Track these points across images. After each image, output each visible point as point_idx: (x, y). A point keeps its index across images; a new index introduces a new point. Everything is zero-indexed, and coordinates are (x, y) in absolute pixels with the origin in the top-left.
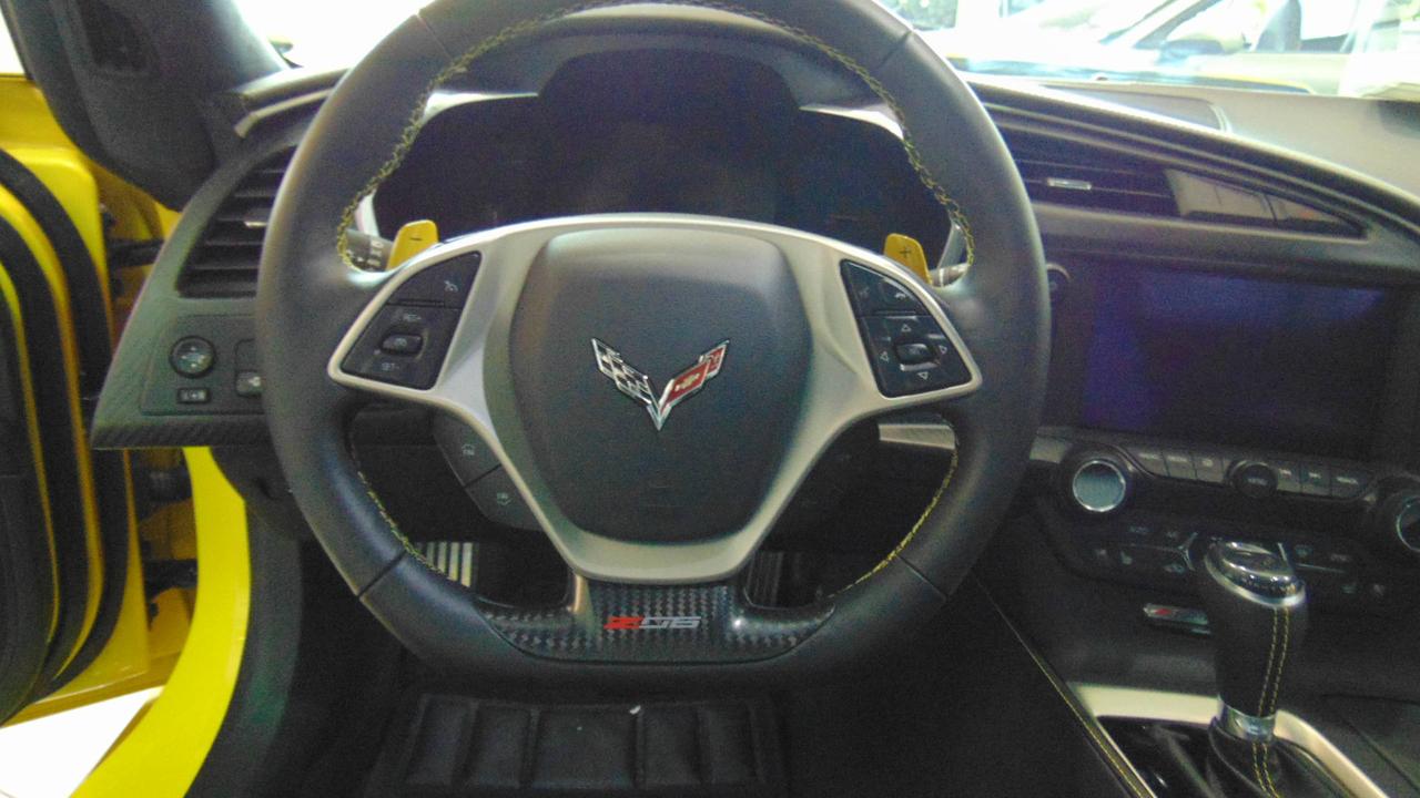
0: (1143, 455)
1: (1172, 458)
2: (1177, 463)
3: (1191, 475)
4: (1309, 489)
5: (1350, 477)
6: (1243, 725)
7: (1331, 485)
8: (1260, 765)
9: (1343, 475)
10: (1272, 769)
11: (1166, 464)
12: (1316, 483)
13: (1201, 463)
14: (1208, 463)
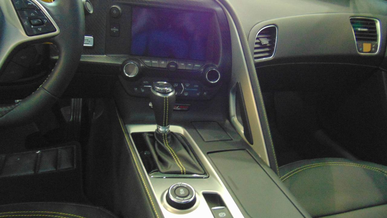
0: (146, 61)
1: (153, 62)
2: (155, 63)
3: (158, 66)
4: (187, 68)
5: (198, 65)
6: (161, 129)
7: (193, 67)
8: (165, 139)
9: (197, 64)
10: (168, 140)
11: (152, 63)
12: (190, 66)
13: (161, 63)
14: (163, 62)
